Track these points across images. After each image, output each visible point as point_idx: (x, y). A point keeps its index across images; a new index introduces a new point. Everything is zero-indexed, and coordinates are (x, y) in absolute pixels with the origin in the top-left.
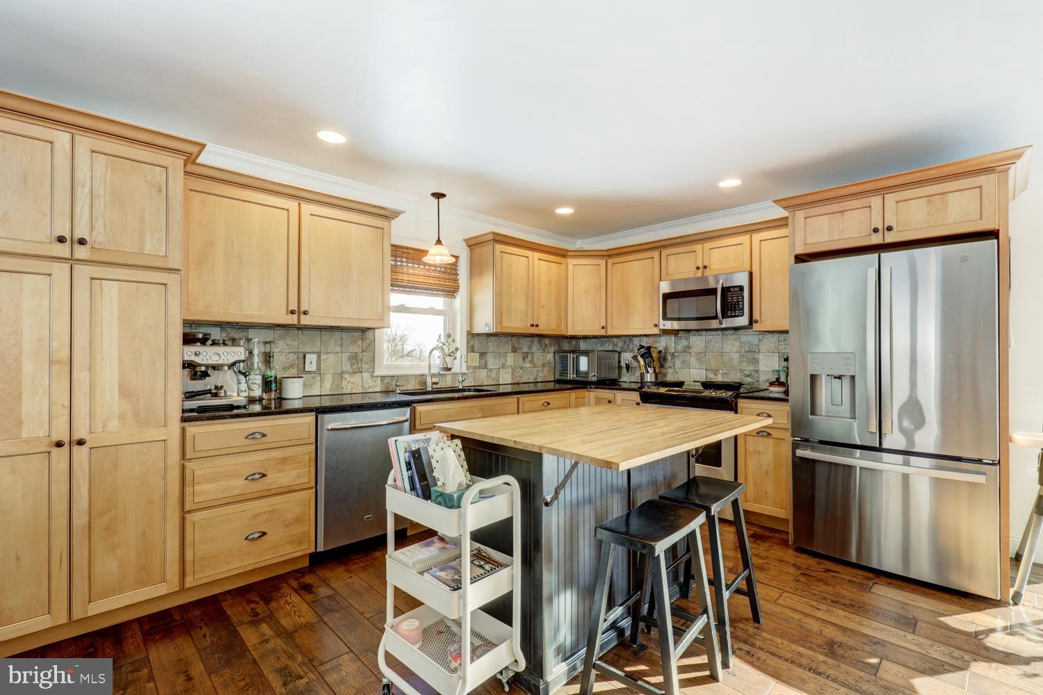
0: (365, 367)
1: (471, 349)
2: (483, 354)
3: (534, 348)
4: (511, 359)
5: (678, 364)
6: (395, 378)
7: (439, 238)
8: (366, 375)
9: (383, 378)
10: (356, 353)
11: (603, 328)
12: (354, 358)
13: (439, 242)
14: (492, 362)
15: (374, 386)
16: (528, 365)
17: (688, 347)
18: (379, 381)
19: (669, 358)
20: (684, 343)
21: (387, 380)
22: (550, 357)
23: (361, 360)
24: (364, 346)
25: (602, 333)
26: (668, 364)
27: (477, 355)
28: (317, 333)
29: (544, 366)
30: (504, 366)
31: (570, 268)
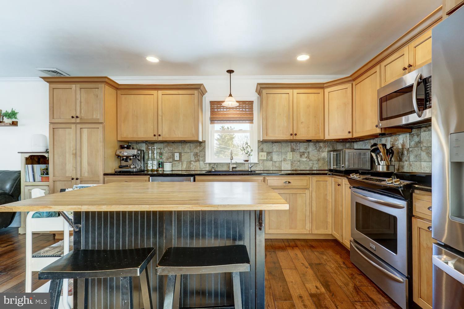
0: (201, 159)
1: (261, 150)
2: (269, 153)
3: (310, 149)
4: (290, 156)
5: (412, 158)
6: (216, 165)
7: (230, 93)
8: (201, 162)
9: (210, 164)
10: (197, 153)
11: (349, 132)
12: (196, 155)
13: (230, 95)
14: (275, 157)
15: (206, 168)
16: (305, 159)
17: (420, 142)
18: (208, 165)
19: (405, 153)
20: (416, 139)
21: (211, 165)
22: (324, 154)
23: (199, 156)
24: (200, 149)
25: (350, 136)
26: (405, 158)
27: (265, 153)
28: (180, 144)
29: (318, 160)
30: (285, 160)
31: (326, 94)
